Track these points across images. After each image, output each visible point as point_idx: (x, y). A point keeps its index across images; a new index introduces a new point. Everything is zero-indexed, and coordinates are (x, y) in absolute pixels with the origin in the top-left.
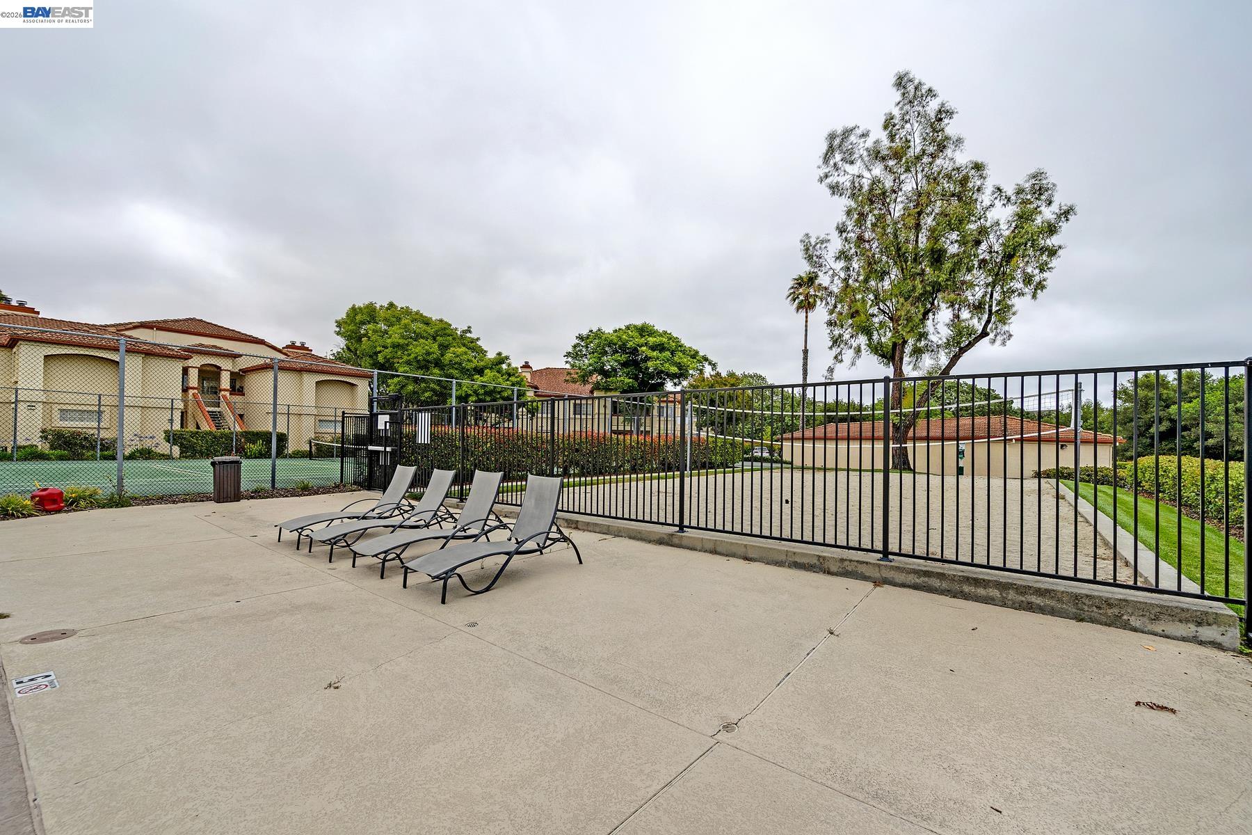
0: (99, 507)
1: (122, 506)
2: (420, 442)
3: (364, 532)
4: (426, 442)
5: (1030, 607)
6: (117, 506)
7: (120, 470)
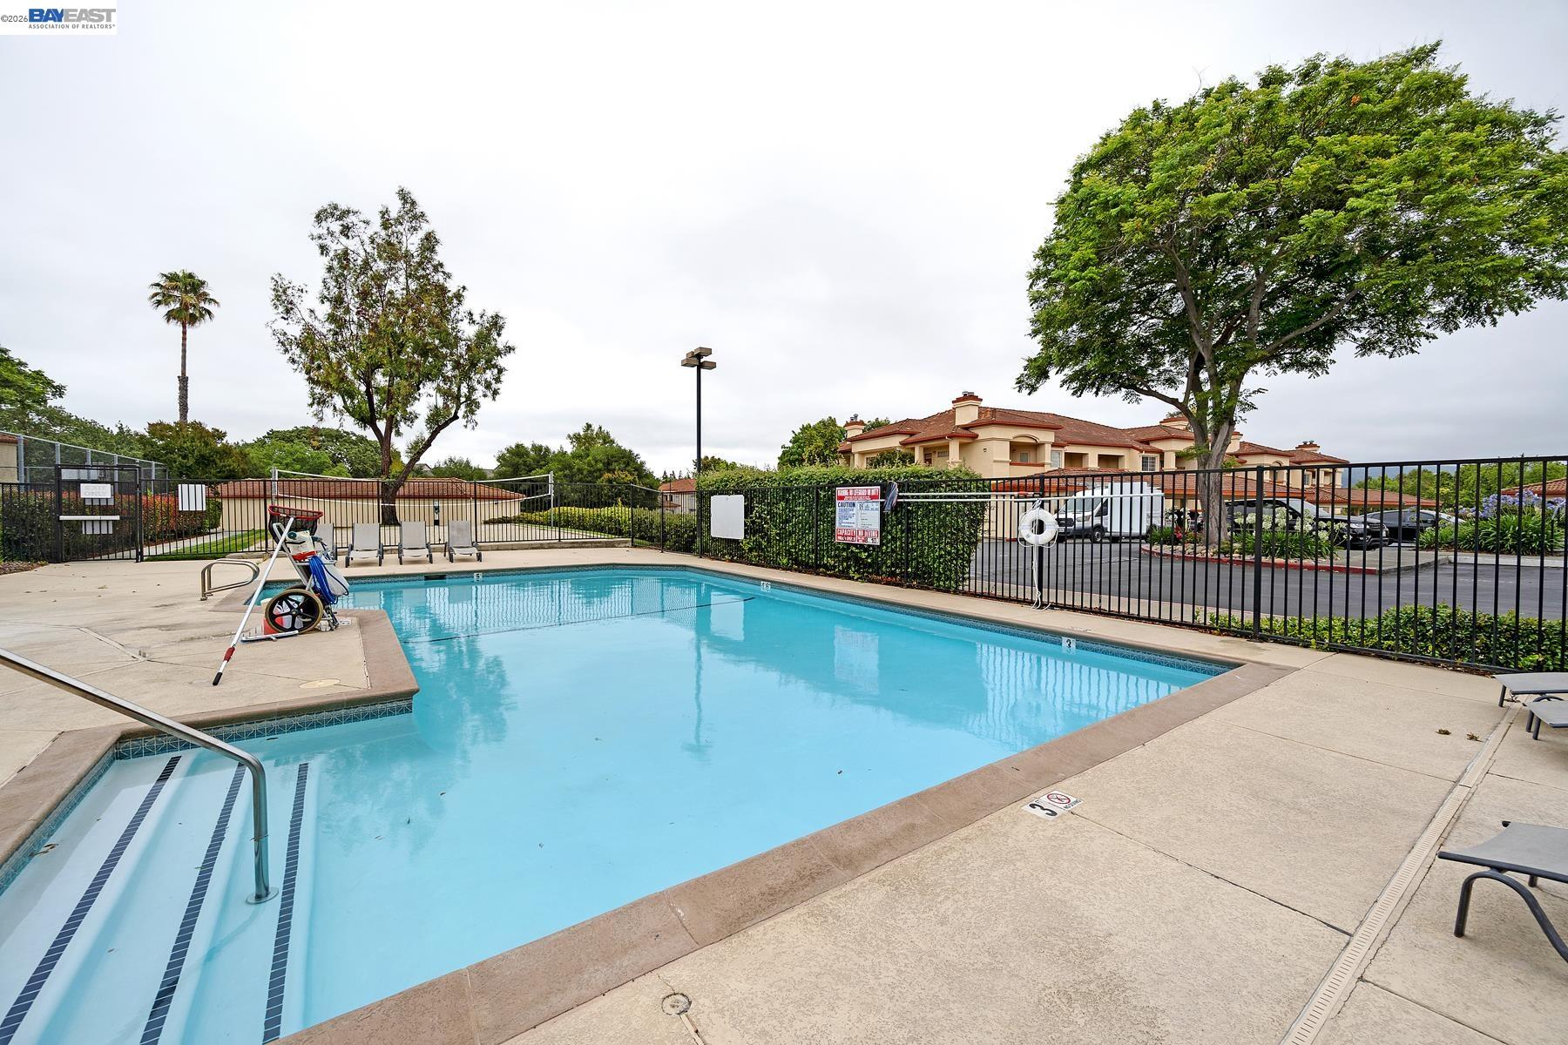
2: (186, 509)
4: (193, 509)
5: (597, 547)
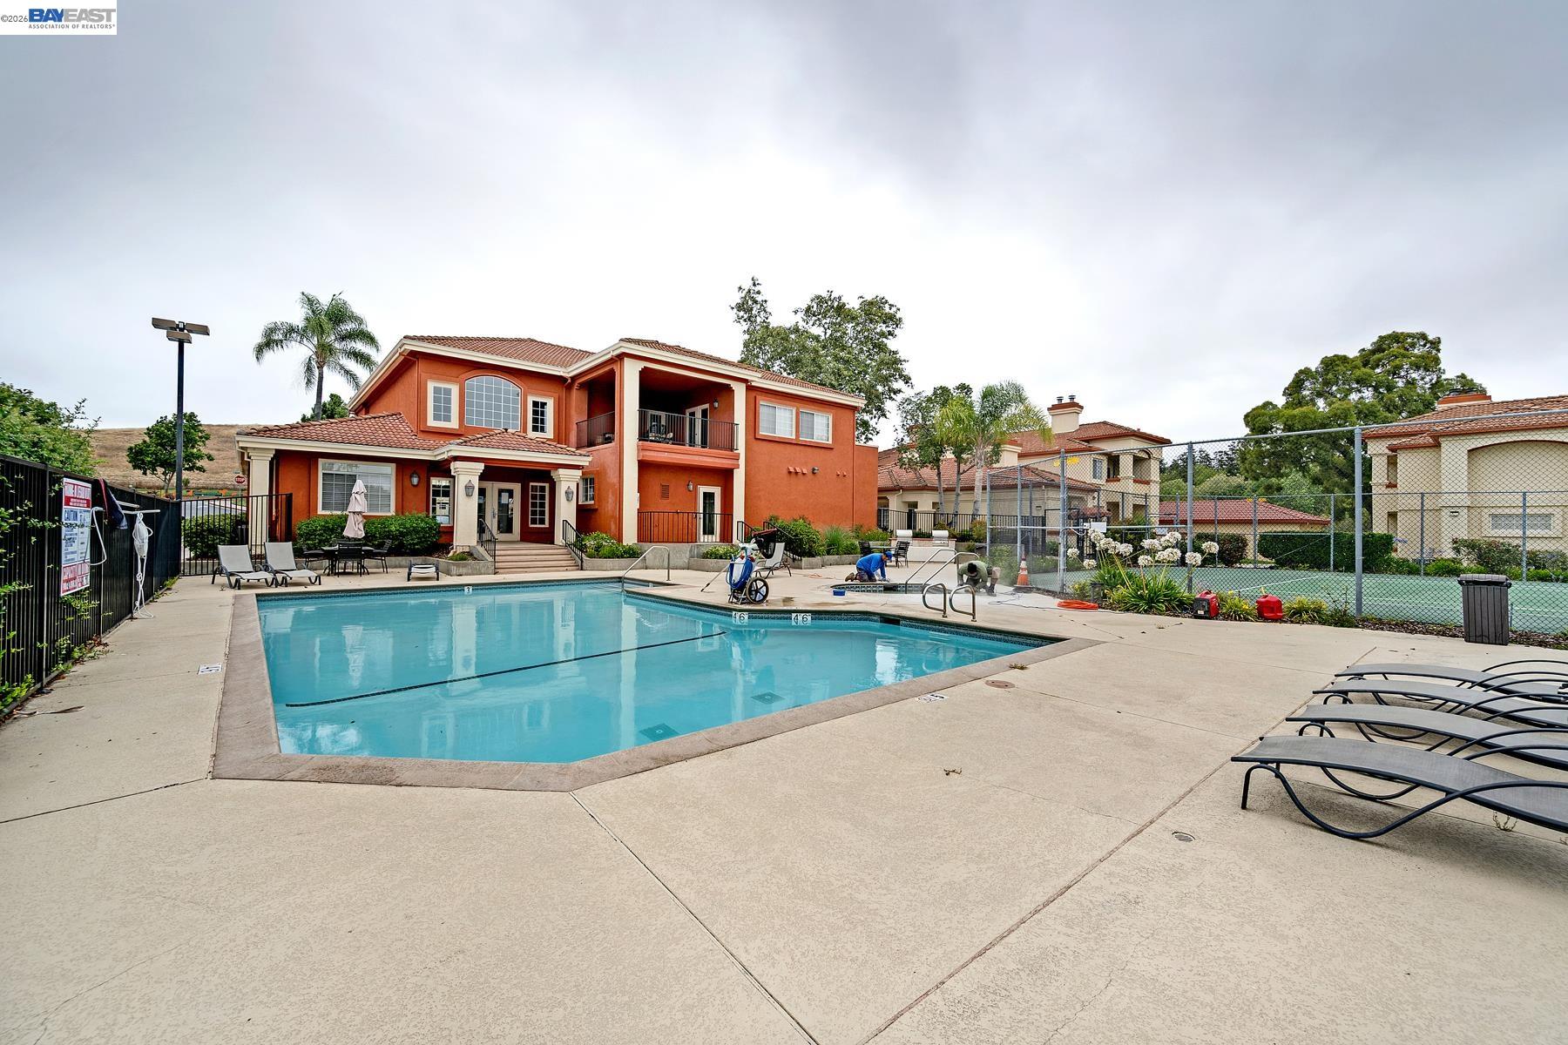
0: (1320, 623)
1: (1342, 626)
3: (1443, 704)
6: (1336, 625)
7: (1359, 585)
